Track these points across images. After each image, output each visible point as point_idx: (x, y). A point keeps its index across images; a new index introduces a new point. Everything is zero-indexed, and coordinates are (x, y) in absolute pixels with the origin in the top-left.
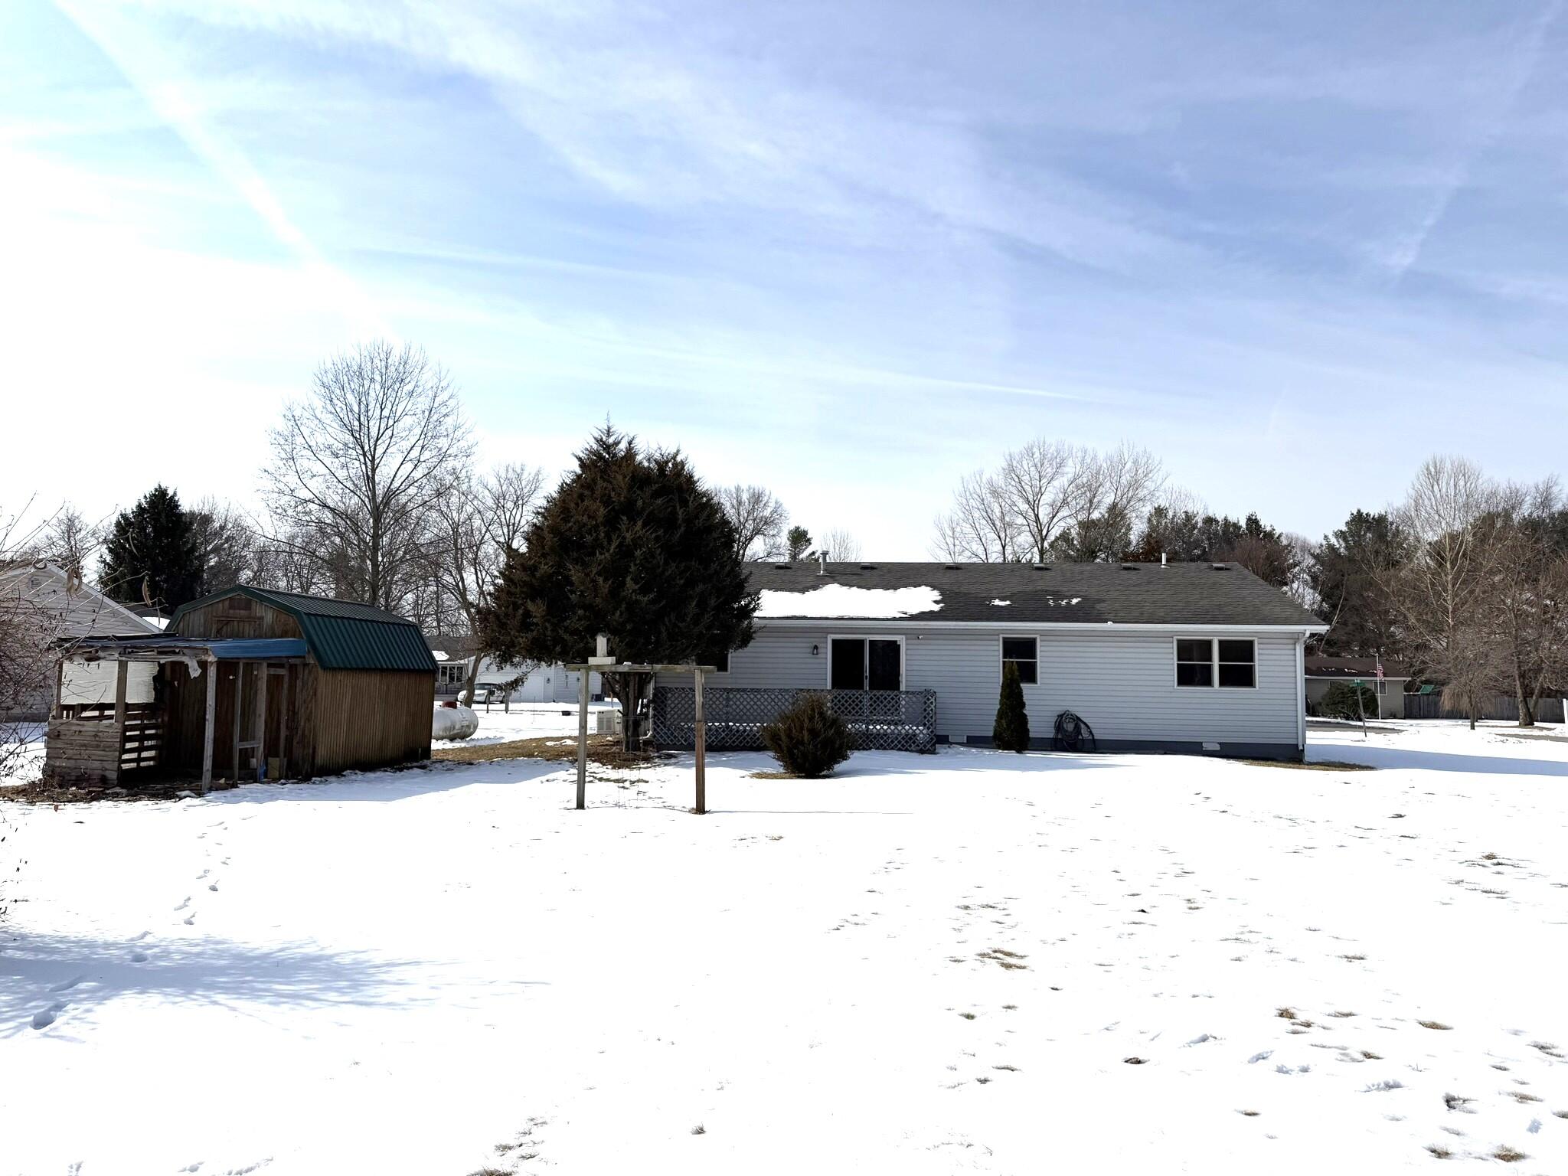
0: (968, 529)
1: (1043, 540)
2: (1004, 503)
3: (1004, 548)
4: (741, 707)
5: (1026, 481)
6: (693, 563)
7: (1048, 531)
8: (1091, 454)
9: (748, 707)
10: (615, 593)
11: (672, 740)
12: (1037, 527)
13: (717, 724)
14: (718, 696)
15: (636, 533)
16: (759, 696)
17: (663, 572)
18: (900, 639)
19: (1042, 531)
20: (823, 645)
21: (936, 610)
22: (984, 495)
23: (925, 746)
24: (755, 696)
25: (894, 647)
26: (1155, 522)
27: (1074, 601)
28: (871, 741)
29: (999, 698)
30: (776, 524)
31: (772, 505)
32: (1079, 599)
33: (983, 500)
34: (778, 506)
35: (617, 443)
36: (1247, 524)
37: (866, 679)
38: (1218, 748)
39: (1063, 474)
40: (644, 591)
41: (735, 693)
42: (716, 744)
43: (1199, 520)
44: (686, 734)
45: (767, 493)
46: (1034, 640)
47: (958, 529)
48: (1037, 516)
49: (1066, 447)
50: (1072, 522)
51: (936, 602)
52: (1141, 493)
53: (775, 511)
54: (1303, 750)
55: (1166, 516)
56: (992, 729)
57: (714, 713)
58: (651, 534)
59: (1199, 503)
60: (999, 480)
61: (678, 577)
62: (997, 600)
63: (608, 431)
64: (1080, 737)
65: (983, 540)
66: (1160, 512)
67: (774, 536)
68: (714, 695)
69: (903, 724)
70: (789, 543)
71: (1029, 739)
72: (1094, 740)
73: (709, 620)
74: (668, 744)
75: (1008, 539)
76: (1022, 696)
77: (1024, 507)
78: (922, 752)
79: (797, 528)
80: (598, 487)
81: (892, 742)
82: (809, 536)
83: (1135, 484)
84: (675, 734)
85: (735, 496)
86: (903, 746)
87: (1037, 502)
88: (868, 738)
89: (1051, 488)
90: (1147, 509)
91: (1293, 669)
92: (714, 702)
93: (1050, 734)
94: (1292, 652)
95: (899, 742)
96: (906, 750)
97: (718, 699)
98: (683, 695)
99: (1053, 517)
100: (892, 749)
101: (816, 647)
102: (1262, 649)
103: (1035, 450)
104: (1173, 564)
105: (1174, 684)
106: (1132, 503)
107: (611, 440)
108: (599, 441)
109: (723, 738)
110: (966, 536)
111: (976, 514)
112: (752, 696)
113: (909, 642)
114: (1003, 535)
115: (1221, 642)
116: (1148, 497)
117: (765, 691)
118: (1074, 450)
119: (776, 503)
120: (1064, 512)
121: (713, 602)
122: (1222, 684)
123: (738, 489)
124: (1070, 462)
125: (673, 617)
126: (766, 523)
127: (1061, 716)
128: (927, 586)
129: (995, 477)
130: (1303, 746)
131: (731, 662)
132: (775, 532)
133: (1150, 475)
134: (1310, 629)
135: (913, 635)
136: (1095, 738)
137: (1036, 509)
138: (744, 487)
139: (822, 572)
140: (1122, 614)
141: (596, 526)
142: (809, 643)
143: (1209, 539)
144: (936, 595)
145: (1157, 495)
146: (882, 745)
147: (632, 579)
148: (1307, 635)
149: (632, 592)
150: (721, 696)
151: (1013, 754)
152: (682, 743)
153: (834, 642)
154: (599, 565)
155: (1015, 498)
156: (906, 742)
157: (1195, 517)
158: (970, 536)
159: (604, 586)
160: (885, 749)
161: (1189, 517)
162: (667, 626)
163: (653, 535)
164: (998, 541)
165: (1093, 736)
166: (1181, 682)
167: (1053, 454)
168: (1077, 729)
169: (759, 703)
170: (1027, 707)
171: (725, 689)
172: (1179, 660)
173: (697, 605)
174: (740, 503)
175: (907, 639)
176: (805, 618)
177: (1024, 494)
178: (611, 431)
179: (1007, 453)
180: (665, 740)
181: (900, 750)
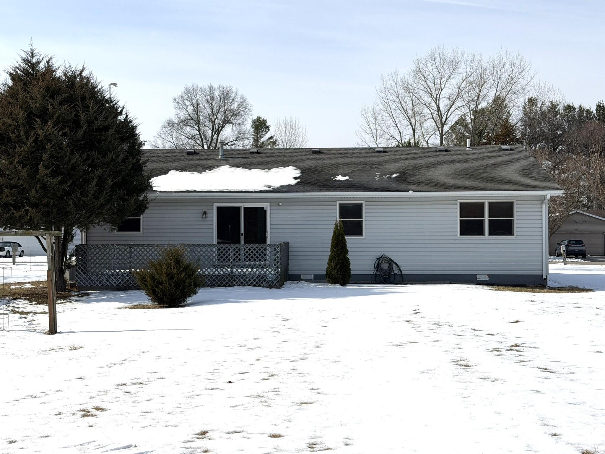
0: (386, 117)
1: (443, 125)
2: (414, 97)
3: (414, 131)
4: (141, 258)
5: (430, 80)
6: (94, 153)
7: (446, 119)
8: (479, 58)
9: (145, 258)
10: (32, 176)
11: (90, 283)
12: (439, 115)
13: (122, 271)
14: (123, 250)
15: (47, 132)
16: (153, 250)
17: (70, 160)
18: (266, 206)
19: (442, 118)
20: (209, 211)
21: (292, 184)
22: (399, 91)
23: (273, 283)
24: (151, 250)
25: (262, 212)
26: (528, 110)
27: (394, 176)
28: (234, 280)
29: (330, 247)
30: (242, 115)
31: (238, 99)
32: (398, 174)
33: (398, 94)
34: (243, 101)
35: (38, 63)
36: (597, 110)
37: (242, 235)
38: (487, 278)
39: (458, 74)
40: (54, 174)
41: (136, 248)
42: (123, 285)
43: (561, 108)
44: (100, 278)
45: (234, 90)
46: (362, 204)
47: (379, 117)
48: (438, 107)
49: (460, 53)
50: (465, 110)
51: (295, 178)
52: (515, 89)
53: (240, 105)
54: (546, 279)
55: (536, 105)
56: (325, 269)
57: (120, 262)
58: (58, 131)
59: (559, 95)
60: (410, 79)
61: (81, 164)
62: (340, 176)
63: (32, 53)
64: (392, 273)
65: (399, 126)
66: (532, 101)
67: (239, 124)
68: (120, 250)
69: (267, 267)
70: (252, 130)
71: (350, 276)
72: (402, 275)
73: (107, 196)
74: (87, 285)
75: (417, 124)
76: (346, 246)
77: (427, 99)
78: (270, 287)
79: (259, 118)
80: (20, 96)
81: (250, 280)
82: (268, 124)
83: (511, 81)
84: (92, 278)
85: (208, 93)
86: (257, 283)
87: (438, 96)
88: (232, 278)
89: (448, 84)
90: (521, 101)
91: (540, 222)
92: (120, 255)
93: (371, 271)
94: (540, 210)
95: (254, 280)
96: (260, 286)
97: (123, 253)
98: (98, 250)
99: (451, 107)
100: (249, 285)
101: (205, 213)
102: (518, 208)
103: (437, 55)
104: (476, 147)
105: (457, 234)
106: (509, 96)
107: (34, 60)
108: (26, 61)
109: (128, 281)
110: (386, 122)
111: (393, 106)
112: (148, 250)
113: (272, 208)
114: (413, 121)
115: (490, 204)
116: (521, 91)
117: (157, 246)
118: (466, 55)
119: (242, 98)
120: (458, 103)
121: (110, 181)
122: (490, 234)
123: (211, 88)
124: (463, 65)
125: (78, 194)
126: (234, 114)
127: (379, 259)
128: (293, 166)
129: (407, 77)
130: (546, 276)
131: (143, 225)
132: (240, 122)
133: (523, 74)
134: (549, 193)
135: (275, 202)
136: (403, 273)
137: (438, 101)
138: (215, 86)
139: (220, 156)
140: (423, 185)
141: (18, 126)
142: (199, 210)
143: (568, 122)
144: (297, 173)
145: (528, 89)
146: (242, 283)
147: (43, 166)
148: (548, 197)
149: (44, 176)
150: (125, 250)
151: (338, 286)
152: (97, 285)
153: (218, 208)
154: (19, 156)
155: (422, 93)
156: (260, 280)
157: (558, 105)
158: (389, 122)
159: (24, 172)
160: (244, 285)
161: (553, 106)
162: (73, 200)
163: (60, 133)
164: (410, 126)
165: (401, 272)
166: (462, 233)
167: (450, 58)
168: (391, 268)
169: (153, 255)
170: (349, 253)
171: (128, 245)
172: (461, 217)
173: (97, 185)
174: (212, 99)
175: (271, 206)
176: (195, 192)
177: (429, 90)
178: (35, 52)
179: (415, 58)
180: (84, 283)
181: (255, 286)
